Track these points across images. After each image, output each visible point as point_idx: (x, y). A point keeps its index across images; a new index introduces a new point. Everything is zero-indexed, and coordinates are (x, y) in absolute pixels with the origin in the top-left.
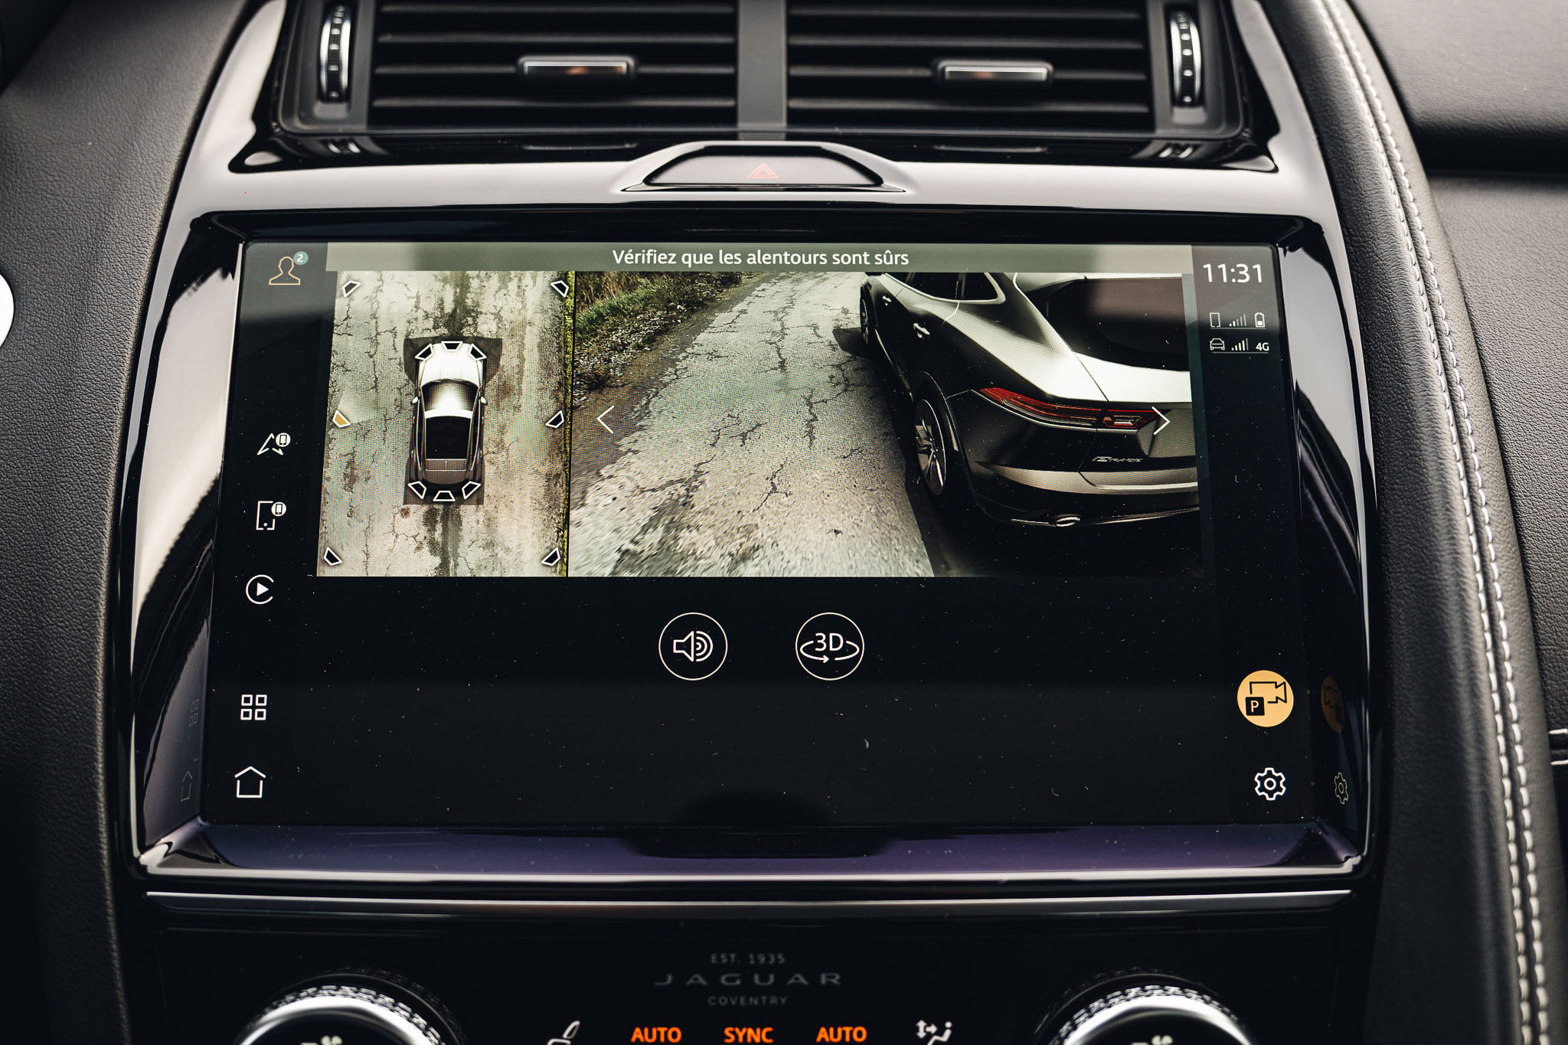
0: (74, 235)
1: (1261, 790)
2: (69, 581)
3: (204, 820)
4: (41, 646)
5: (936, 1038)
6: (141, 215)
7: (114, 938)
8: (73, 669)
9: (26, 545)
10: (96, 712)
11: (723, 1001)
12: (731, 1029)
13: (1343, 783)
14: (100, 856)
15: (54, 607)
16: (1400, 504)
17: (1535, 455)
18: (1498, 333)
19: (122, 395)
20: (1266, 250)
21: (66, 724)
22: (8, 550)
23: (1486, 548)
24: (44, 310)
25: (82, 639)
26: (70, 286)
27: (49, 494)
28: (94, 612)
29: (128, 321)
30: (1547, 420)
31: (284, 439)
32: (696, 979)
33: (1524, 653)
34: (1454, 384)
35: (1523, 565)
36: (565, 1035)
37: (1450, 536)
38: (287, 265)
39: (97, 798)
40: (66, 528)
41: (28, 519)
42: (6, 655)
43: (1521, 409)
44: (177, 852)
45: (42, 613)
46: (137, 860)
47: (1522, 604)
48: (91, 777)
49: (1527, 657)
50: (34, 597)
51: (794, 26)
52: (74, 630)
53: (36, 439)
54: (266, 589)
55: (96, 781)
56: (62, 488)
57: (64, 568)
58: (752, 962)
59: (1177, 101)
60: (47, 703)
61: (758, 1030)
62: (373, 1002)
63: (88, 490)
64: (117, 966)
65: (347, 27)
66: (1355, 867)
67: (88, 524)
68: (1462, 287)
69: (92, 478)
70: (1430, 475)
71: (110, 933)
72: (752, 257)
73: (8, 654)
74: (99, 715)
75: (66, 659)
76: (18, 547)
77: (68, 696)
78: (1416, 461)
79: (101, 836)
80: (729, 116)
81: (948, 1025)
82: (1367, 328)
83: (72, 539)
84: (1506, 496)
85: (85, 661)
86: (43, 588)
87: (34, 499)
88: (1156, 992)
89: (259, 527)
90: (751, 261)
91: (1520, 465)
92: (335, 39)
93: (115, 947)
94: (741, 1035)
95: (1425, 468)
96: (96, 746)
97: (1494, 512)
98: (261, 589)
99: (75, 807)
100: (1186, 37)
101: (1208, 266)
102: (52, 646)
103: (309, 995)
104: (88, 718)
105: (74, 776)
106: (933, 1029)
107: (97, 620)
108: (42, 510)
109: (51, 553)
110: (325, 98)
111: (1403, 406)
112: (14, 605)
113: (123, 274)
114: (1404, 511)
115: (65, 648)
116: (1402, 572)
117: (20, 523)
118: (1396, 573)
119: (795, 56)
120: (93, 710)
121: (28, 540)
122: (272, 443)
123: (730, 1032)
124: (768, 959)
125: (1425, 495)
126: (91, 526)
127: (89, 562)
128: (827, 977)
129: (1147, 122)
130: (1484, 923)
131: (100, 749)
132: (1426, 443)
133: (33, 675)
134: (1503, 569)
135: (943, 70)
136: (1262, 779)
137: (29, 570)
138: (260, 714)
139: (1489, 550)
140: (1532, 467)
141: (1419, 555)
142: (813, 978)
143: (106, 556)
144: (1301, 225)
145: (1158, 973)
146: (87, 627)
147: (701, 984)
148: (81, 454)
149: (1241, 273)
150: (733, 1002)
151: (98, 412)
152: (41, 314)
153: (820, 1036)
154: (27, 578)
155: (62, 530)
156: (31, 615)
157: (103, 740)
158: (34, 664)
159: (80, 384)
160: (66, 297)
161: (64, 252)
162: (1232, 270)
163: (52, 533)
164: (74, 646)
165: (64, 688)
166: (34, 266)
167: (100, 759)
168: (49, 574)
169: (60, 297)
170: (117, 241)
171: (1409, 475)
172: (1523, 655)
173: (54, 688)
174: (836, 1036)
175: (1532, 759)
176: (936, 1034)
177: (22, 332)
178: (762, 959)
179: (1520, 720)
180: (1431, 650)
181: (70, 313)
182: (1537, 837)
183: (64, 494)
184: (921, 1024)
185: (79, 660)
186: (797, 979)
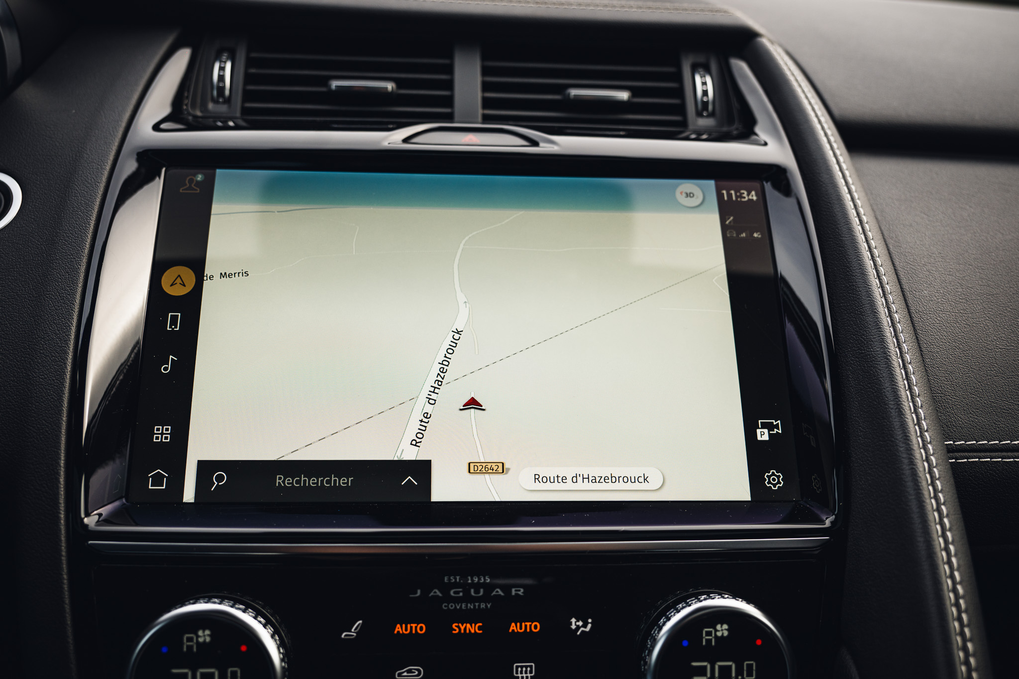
0: (62, 159)
1: (769, 483)
2: (49, 351)
3: (127, 501)
4: (28, 390)
5: (582, 629)
6: (103, 149)
7: (65, 571)
8: (48, 403)
9: (22, 331)
10: (61, 429)
11: (452, 606)
12: (457, 624)
13: (818, 480)
14: (59, 518)
15: (38, 366)
17: (920, 290)
19: (88, 246)
20: (757, 185)
21: (41, 436)
22: (10, 334)
23: (899, 335)
24: (41, 199)
25: (55, 386)
26: (58, 186)
27: (39, 301)
28: (64, 369)
30: (924, 272)
32: (435, 592)
34: (873, 247)
36: (353, 630)
37: (878, 327)
38: (191, 181)
39: (59, 482)
40: (49, 320)
41: (24, 316)
42: (5, 396)
43: (909, 267)
45: (30, 370)
46: (83, 520)
50: (25, 361)
51: (485, 71)
52: (50, 380)
53: (32, 270)
55: (59, 471)
56: (47, 298)
57: (46, 344)
58: (470, 581)
59: (699, 114)
60: (30, 424)
61: (473, 625)
62: (232, 608)
63: (64, 299)
64: (66, 589)
65: (228, 66)
66: (832, 522)
67: (62, 318)
70: (863, 295)
71: (63, 568)
73: (6, 395)
74: (63, 431)
75: (44, 397)
76: (17, 332)
77: (44, 420)
78: (854, 288)
79: (60, 505)
81: (590, 621)
83: (52, 327)
84: (906, 309)
85: (56, 399)
86: (32, 356)
87: (29, 304)
88: (717, 597)
89: (169, 328)
91: (912, 296)
92: (222, 69)
93: (65, 576)
94: (462, 628)
95: (860, 292)
96: (60, 450)
97: (901, 317)
99: (44, 487)
100: (703, 80)
101: (724, 192)
102: (35, 389)
103: (190, 603)
104: (56, 433)
105: (45, 468)
106: (580, 623)
107: (66, 374)
108: (33, 311)
109: (38, 335)
110: (215, 101)
111: (844, 260)
112: (12, 366)
113: (91, 180)
115: (44, 391)
117: (19, 318)
119: (486, 87)
120: (60, 428)
121: (24, 328)
123: (456, 626)
124: (479, 580)
125: (861, 306)
126: (64, 319)
127: (62, 340)
128: (516, 591)
129: (684, 124)
131: (63, 451)
132: (859, 277)
133: (22, 407)
134: (909, 348)
135: (569, 94)
136: (769, 477)
137: (23, 346)
138: (166, 438)
139: (901, 336)
140: (918, 297)
141: (860, 339)
142: (507, 592)
143: (73, 337)
144: (774, 170)
146: (58, 378)
147: (438, 596)
148: (60, 279)
149: (743, 195)
150: (458, 608)
151: (72, 255)
152: (39, 201)
153: (511, 628)
154: (21, 350)
155: (46, 322)
156: (22, 371)
157: (65, 446)
158: (23, 401)
159: (61, 239)
160: (55, 192)
161: (55, 168)
162: (738, 194)
163: (39, 324)
164: (50, 390)
165: (41, 415)
166: (36, 176)
167: (63, 458)
168: (36, 348)
169: (51, 192)
170: (88, 162)
171: (850, 297)
172: (926, 395)
173: (35, 415)
174: (521, 628)
175: (938, 453)
176: (583, 626)
177: (27, 211)
178: (476, 580)
179: (929, 430)
180: (872, 392)
181: (57, 200)
182: (946, 497)
183: (48, 301)
184: (573, 620)
185: (52, 398)
186: (497, 592)
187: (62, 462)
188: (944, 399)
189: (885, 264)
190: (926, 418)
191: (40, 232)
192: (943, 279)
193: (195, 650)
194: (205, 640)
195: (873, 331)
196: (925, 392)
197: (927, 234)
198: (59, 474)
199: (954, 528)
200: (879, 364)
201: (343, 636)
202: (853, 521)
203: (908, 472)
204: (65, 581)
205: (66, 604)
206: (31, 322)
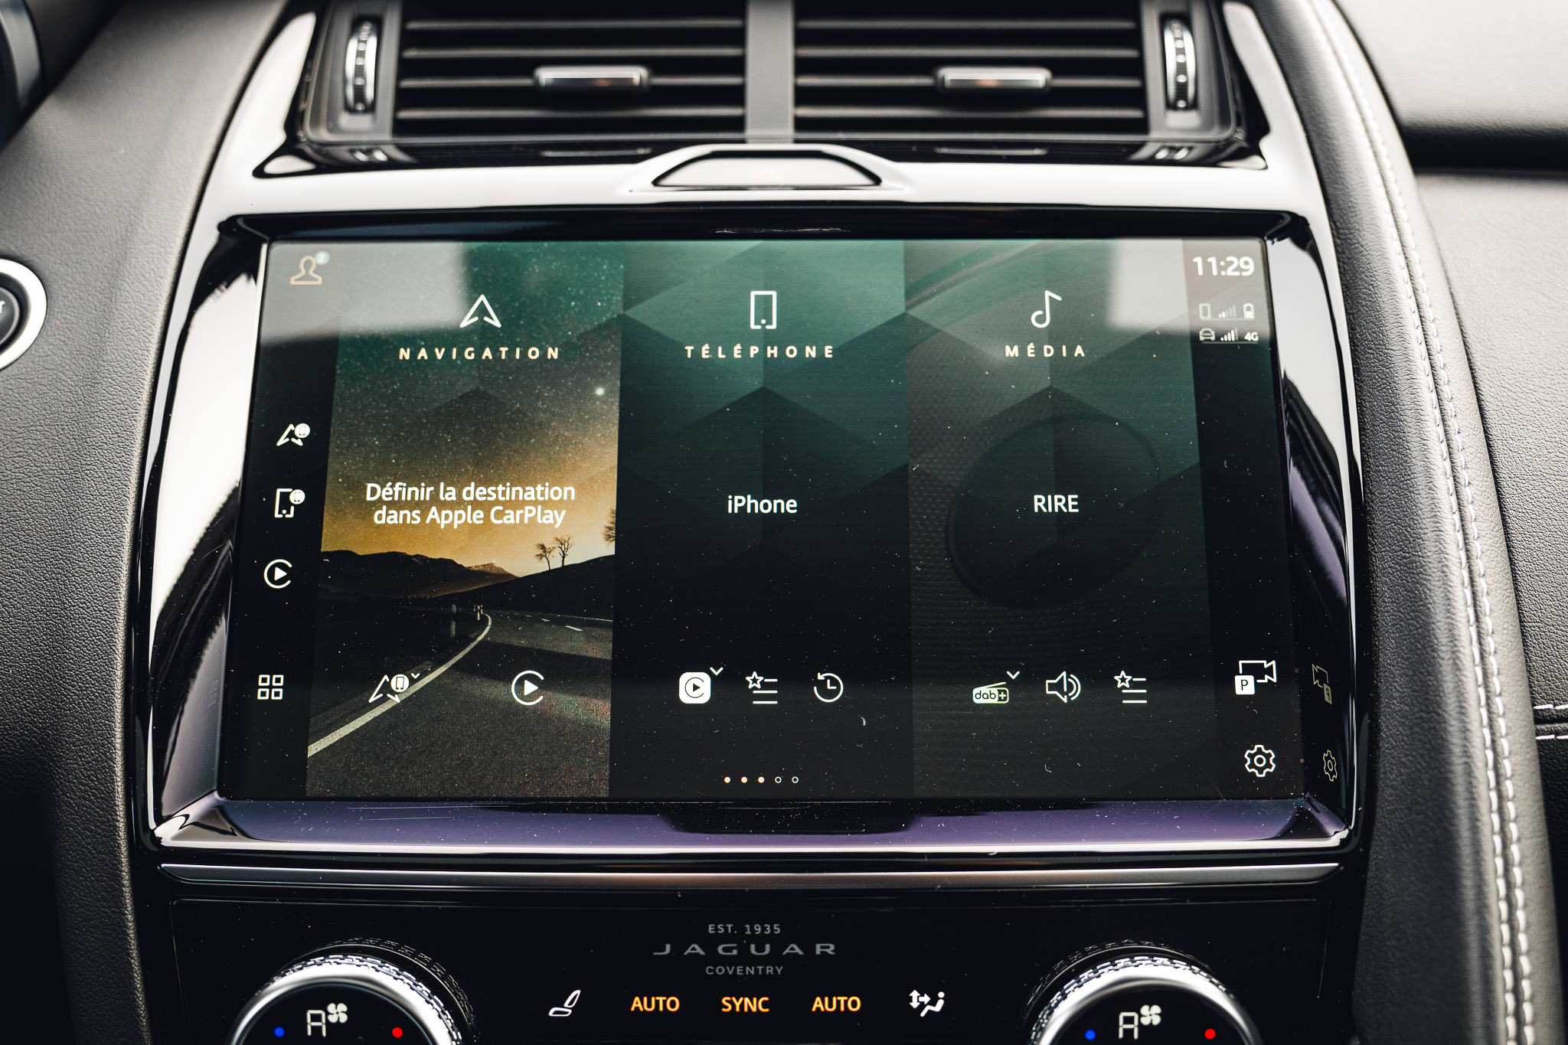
0: (105, 236)
1: (1251, 766)
2: (91, 564)
3: (221, 796)
4: (64, 627)
5: (929, 1008)
6: (168, 217)
8: (94, 648)
9: (51, 530)
11: (720, 970)
12: (729, 999)
13: (1333, 761)
14: (116, 829)
15: (77, 589)
16: (1384, 485)
17: (1520, 438)
18: (1483, 322)
19: (146, 387)
20: (1254, 244)
21: (85, 701)
22: (34, 535)
23: (1470, 526)
24: (74, 307)
25: (102, 620)
26: (100, 284)
27: (74, 481)
28: (115, 594)
29: (153, 317)
30: (1531, 404)
31: (303, 430)
32: (694, 949)
33: (1507, 629)
34: (1437, 368)
35: (1507, 544)
36: (566, 1005)
37: (1433, 514)
38: (308, 264)
39: (114, 773)
40: (90, 513)
41: (54, 506)
43: (1505, 395)
44: (194, 824)
45: (65, 595)
46: (152, 831)
47: (1505, 581)
48: (109, 752)
49: (1511, 633)
50: (57, 580)
51: (802, 38)
52: (95, 611)
53: (63, 429)
54: (284, 574)
55: (114, 756)
56: (87, 475)
57: (87, 551)
58: (748, 932)
59: (1171, 106)
60: (68, 681)
61: (755, 1000)
62: (377, 971)
63: (112, 477)
64: (132, 936)
65: (372, 42)
66: (1342, 840)
67: (110, 510)
68: (1447, 278)
69: (116, 466)
70: (1414, 456)
71: (126, 904)
73: (32, 634)
75: (87, 639)
76: (44, 532)
77: (88, 674)
78: (1400, 443)
79: (117, 809)
80: (738, 124)
81: (941, 995)
82: (1353, 318)
83: (95, 524)
84: (1490, 476)
85: (105, 641)
86: (67, 571)
87: (60, 486)
88: (1144, 962)
89: (278, 514)
91: (1505, 448)
92: (361, 54)
93: (130, 917)
94: (738, 1005)
95: (1409, 449)
97: (1477, 492)
98: (279, 574)
99: (93, 781)
100: (1179, 44)
101: (1198, 259)
102: (73, 626)
103: (315, 963)
104: (106, 695)
105: (93, 751)
106: (926, 999)
107: (118, 601)
108: (67, 497)
109: (75, 538)
110: (351, 110)
111: (1388, 390)
112: (39, 588)
113: (150, 274)
114: (1389, 491)
115: (86, 628)
116: (1387, 551)
117: (46, 509)
118: (1381, 552)
121: (54, 525)
122: (292, 434)
123: (727, 1001)
124: (764, 929)
125: (1409, 475)
126: (114, 511)
127: (110, 545)
128: (822, 947)
129: (1142, 126)
130: (1467, 892)
132: (1409, 425)
133: (55, 654)
134: (1486, 547)
135: (944, 77)
136: (1252, 756)
137: (53, 554)
138: (277, 694)
139: (1472, 528)
140: (1516, 450)
141: (1403, 533)
142: (809, 949)
144: (1288, 219)
145: (1149, 945)
146: (107, 608)
147: (698, 954)
148: (106, 443)
150: (730, 973)
151: (123, 404)
152: (72, 311)
153: (816, 1005)
154: (51, 562)
155: (86, 515)
156: (54, 596)
158: (56, 644)
159: (106, 377)
160: (96, 295)
161: (95, 253)
162: (1222, 263)
163: (76, 519)
164: (95, 627)
165: (84, 666)
166: (66, 267)
167: (118, 735)
168: (73, 558)
169: (89, 295)
170: (146, 242)
171: (1394, 456)
172: (1505, 631)
173: (74, 667)
174: (830, 1006)
175: (1515, 732)
176: (929, 1004)
177: (53, 329)
178: (758, 929)
179: (1503, 694)
180: (1415, 625)
181: (98, 309)
182: (1521, 808)
183: (89, 481)
184: (915, 994)
185: (99, 640)
186: (792, 949)
187: (118, 741)
188: (1544, 632)
189: (1459, 397)
190: (1501, 672)
191: (74, 364)
192: (1563, 416)
193: (325, 1033)
194: (339, 1020)
195: (1424, 521)
196: (1505, 626)
197: (1543, 332)
198: (113, 760)
199: (1528, 861)
200: (1429, 580)
201: (551, 1013)
202: (1377, 838)
203: (1459, 769)
205: (133, 959)
206: (65, 516)
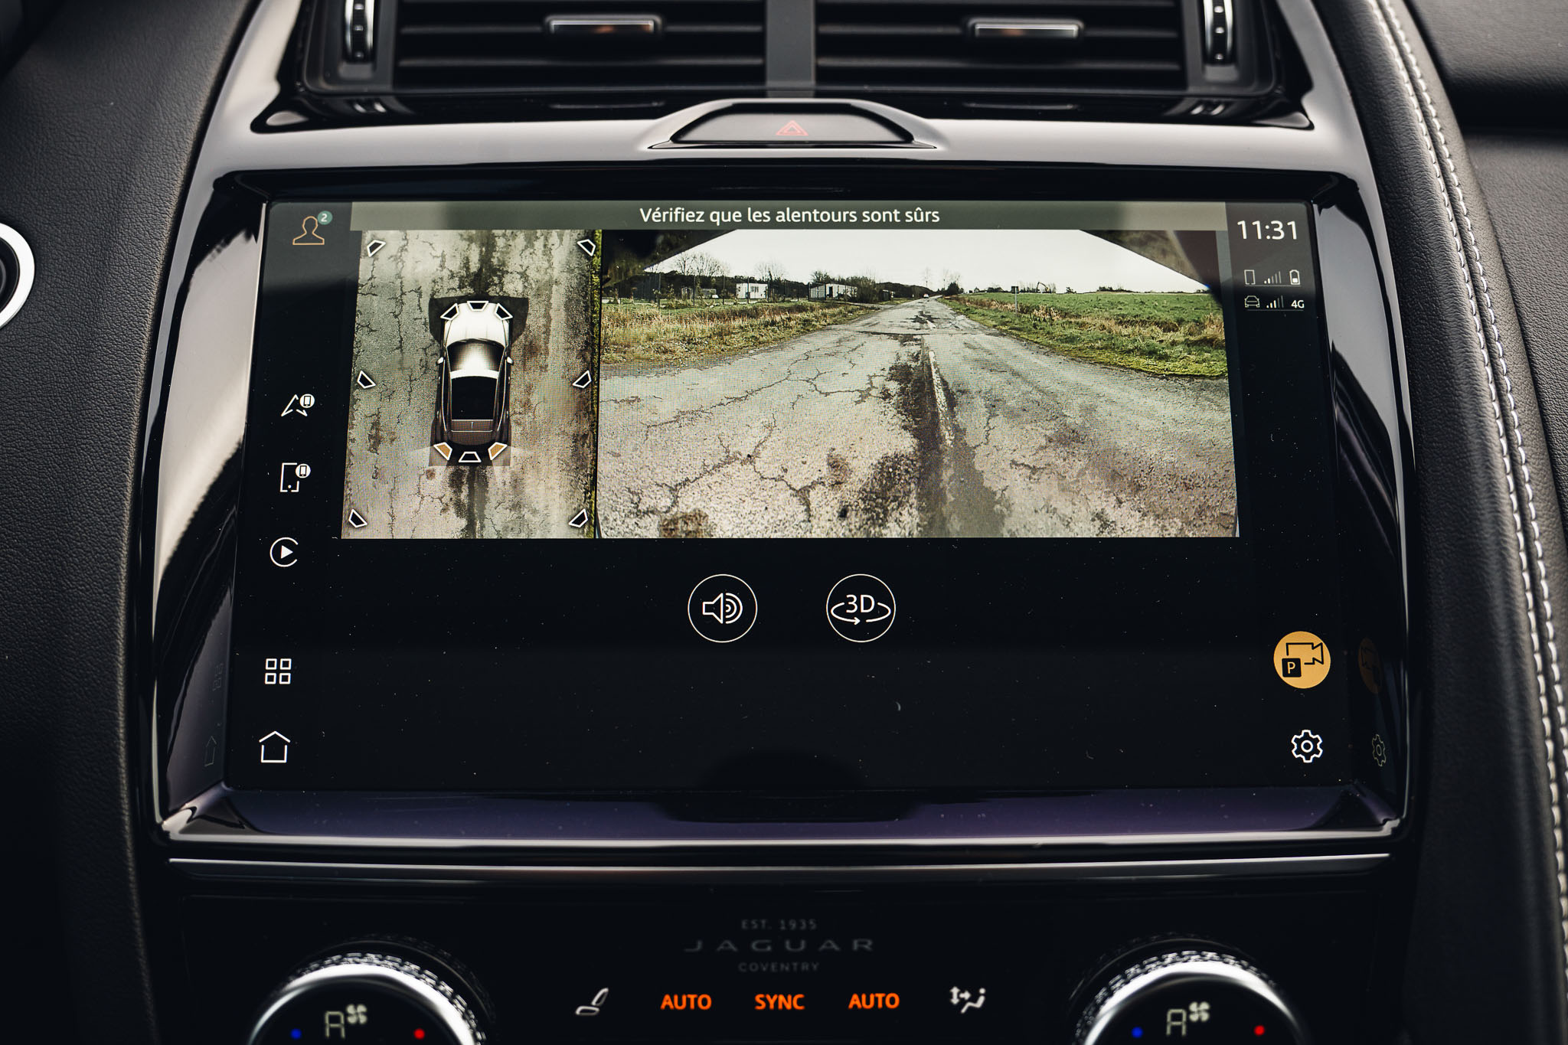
0: (95, 195)
1: (1298, 752)
2: (90, 543)
3: (228, 786)
4: (62, 610)
5: (969, 1004)
6: (163, 175)
7: (136, 905)
8: (94, 633)
9: (47, 508)
10: (116, 676)
11: (754, 967)
12: (762, 996)
13: (1381, 745)
14: (121, 823)
15: (75, 570)
16: (1438, 462)
18: (1535, 290)
19: (144, 356)
20: (1300, 207)
21: (86, 689)
22: (28, 513)
23: (1527, 506)
24: (65, 271)
25: (103, 603)
26: (92, 246)
27: (69, 456)
28: (115, 575)
29: (149, 281)
31: (308, 400)
32: (726, 945)
34: (1492, 341)
35: (1563, 524)
36: (594, 1003)
38: (310, 225)
39: (119, 764)
40: (87, 490)
41: (48, 482)
42: (27, 620)
43: (1559, 367)
44: (201, 817)
45: (62, 576)
46: (159, 826)
48: (112, 742)
50: (54, 560)
52: (95, 594)
53: (57, 401)
54: (290, 552)
55: (117, 746)
56: (83, 450)
57: (85, 530)
58: (783, 928)
59: (1208, 59)
60: (67, 668)
61: (790, 997)
62: (398, 970)
63: (109, 452)
64: (139, 934)
66: (1394, 830)
67: (109, 486)
68: (1499, 245)
69: (113, 440)
70: (1470, 433)
71: (132, 900)
72: (781, 214)
74: (120, 680)
75: (87, 623)
76: (39, 510)
77: (89, 660)
78: (1455, 418)
79: (122, 801)
80: (757, 75)
81: (982, 991)
83: (92, 501)
84: (1545, 454)
85: (106, 625)
86: (64, 551)
87: (54, 461)
88: (1193, 958)
89: (283, 489)
90: (780, 219)
91: (1559, 423)
93: (137, 914)
94: (772, 1002)
95: (1465, 426)
96: (117, 711)
97: (1534, 470)
98: (285, 552)
99: (96, 773)
101: (1243, 223)
102: (72, 609)
103: (333, 963)
104: (108, 682)
105: (95, 742)
106: (967, 995)
107: (119, 583)
108: (62, 472)
109: (71, 516)
110: (350, 59)
111: (1441, 363)
112: (34, 569)
113: (145, 234)
114: (1443, 469)
115: (85, 612)
116: (1441, 531)
117: (40, 486)
118: (1435, 533)
119: (823, 14)
120: (114, 674)
121: (49, 503)
122: (296, 404)
123: (761, 999)
124: (799, 925)
125: (1465, 453)
126: (112, 488)
127: (110, 524)
128: (860, 943)
129: (1179, 80)
130: (1528, 887)
131: (121, 714)
132: (1465, 400)
133: (53, 639)
134: (1544, 528)
135: (973, 27)
136: (1299, 742)
137: (49, 533)
138: (285, 679)
139: (1529, 509)
141: (1459, 513)
142: (845, 944)
144: (1336, 181)
145: (1194, 938)
146: (108, 590)
147: (731, 951)
148: (102, 416)
149: (1275, 230)
150: (764, 970)
151: (119, 373)
152: (62, 275)
153: (852, 1003)
154: (47, 542)
155: (83, 493)
156: (51, 578)
157: (125, 704)
158: (54, 628)
159: (101, 346)
160: (87, 258)
161: (86, 212)
162: (1267, 227)
163: (73, 496)
164: (94, 610)
165: (85, 652)
166: (55, 227)
167: (122, 724)
168: (70, 538)
169: (81, 257)
170: (139, 200)
171: (1448, 433)
173: (75, 653)
174: (868, 1003)
176: (970, 1000)
177: (43, 293)
178: (793, 925)
180: (1471, 610)
181: (91, 273)
183: (85, 456)
184: (955, 991)
185: (100, 624)
186: (828, 945)
187: (122, 731)
189: (1514, 370)
191: (67, 331)
193: (343, 1034)
194: (358, 1021)
195: (1481, 502)
198: (117, 751)
201: (578, 1012)
203: (1519, 760)
204: (137, 922)
205: (141, 957)
206: (60, 493)
